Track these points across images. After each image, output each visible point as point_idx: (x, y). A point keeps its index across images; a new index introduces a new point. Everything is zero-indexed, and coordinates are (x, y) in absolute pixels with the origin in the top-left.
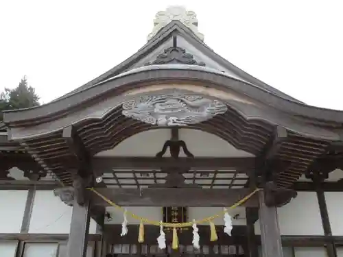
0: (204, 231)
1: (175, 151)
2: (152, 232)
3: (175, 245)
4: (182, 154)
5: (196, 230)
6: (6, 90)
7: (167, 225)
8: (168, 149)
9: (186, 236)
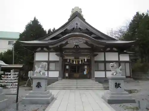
0: (82, 61)
1: (77, 47)
2: (73, 61)
3: (77, 63)
4: (78, 47)
5: (80, 61)
6: (31, 21)
7: (76, 60)
8: (75, 47)
9: (79, 62)
